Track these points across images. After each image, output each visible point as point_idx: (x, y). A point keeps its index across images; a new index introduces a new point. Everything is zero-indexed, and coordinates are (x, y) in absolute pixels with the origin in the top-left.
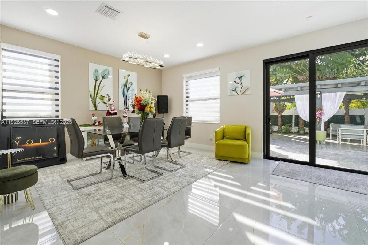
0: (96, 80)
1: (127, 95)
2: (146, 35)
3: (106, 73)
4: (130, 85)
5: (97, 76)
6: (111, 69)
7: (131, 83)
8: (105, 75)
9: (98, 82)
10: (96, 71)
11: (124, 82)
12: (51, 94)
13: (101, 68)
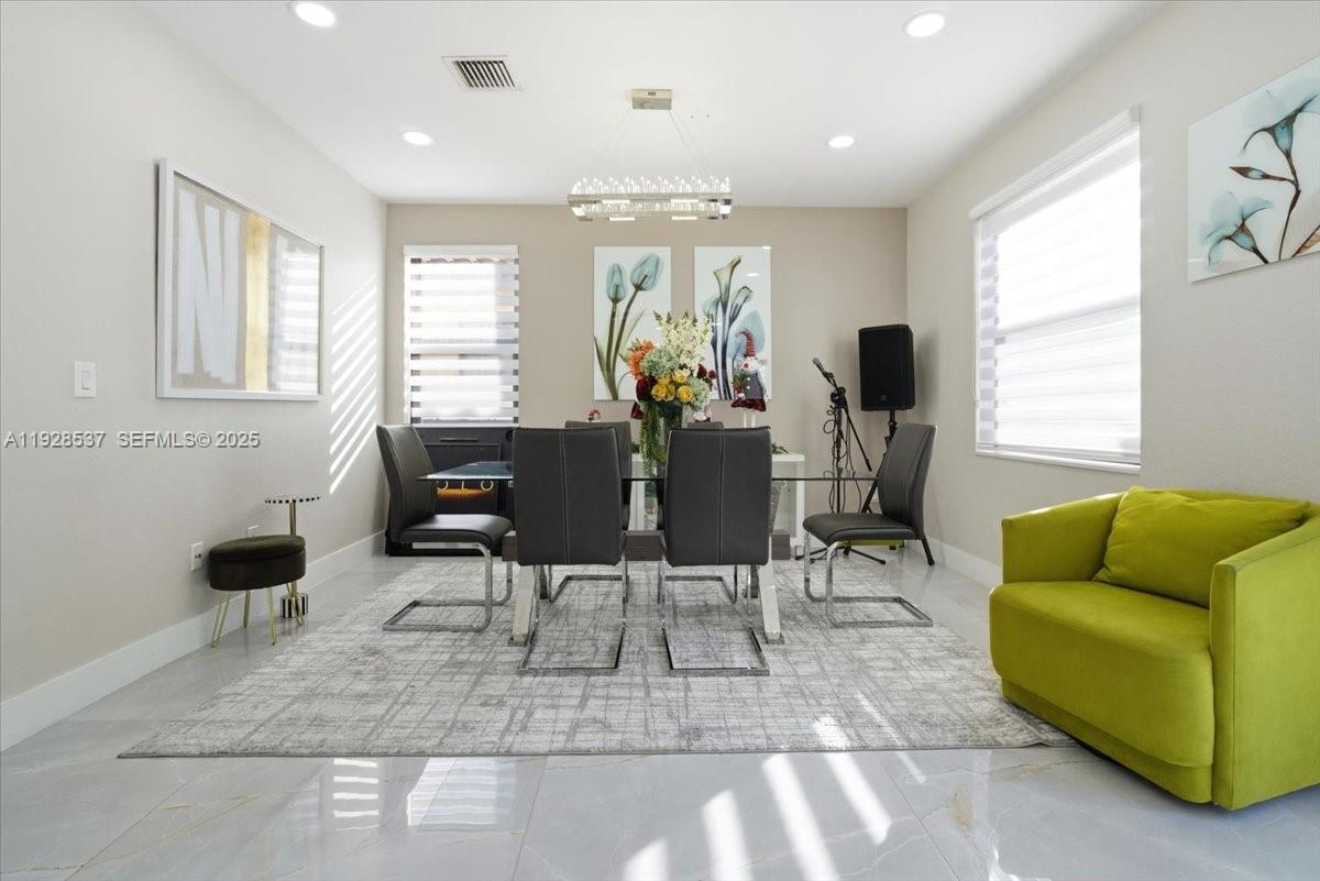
0: (616, 300)
1: (729, 342)
2: (653, 94)
3: (648, 269)
4: (739, 301)
5: (617, 286)
6: (664, 253)
7: (744, 292)
8: (646, 277)
9: (621, 307)
10: (617, 270)
11: (715, 293)
12: (501, 357)
13: (628, 258)
